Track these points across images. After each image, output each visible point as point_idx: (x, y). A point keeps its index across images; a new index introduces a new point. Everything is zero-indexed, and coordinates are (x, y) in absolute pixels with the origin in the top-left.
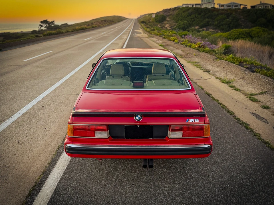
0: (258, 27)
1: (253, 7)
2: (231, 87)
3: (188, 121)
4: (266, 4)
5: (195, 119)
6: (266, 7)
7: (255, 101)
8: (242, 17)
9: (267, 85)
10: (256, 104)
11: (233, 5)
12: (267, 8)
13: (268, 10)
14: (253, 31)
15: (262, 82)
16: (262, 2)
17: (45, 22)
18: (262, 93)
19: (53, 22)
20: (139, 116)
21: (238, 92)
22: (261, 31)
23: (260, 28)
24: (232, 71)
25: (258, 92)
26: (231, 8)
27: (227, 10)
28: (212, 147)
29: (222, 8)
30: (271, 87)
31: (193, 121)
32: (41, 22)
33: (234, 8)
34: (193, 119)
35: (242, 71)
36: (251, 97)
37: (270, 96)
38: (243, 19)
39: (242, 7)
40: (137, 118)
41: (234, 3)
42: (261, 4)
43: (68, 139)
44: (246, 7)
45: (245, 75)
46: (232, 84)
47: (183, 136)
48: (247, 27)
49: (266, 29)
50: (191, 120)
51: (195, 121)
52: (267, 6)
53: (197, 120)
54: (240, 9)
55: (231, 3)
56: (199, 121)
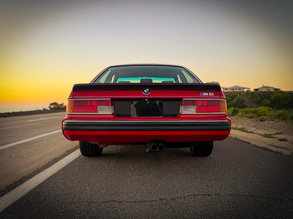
0: (263, 107)
1: (256, 90)
2: (244, 131)
3: (202, 95)
4: (268, 87)
5: (210, 93)
6: (268, 90)
7: (272, 137)
8: (247, 99)
9: (281, 127)
10: (273, 139)
11: (236, 89)
12: (270, 90)
13: (271, 93)
14: (259, 110)
15: (275, 126)
16: (264, 86)
18: (277, 134)
20: (148, 90)
21: (252, 134)
22: (267, 110)
23: (266, 107)
24: (243, 123)
25: (274, 133)
26: (235, 90)
27: (231, 93)
28: (230, 122)
29: (227, 91)
30: (285, 129)
31: (208, 95)
33: (238, 91)
35: (253, 122)
36: (266, 136)
37: (286, 135)
38: (248, 101)
39: (245, 90)
40: (145, 91)
41: (238, 87)
42: (264, 87)
44: (250, 91)
45: (257, 124)
46: (244, 130)
47: (197, 112)
48: (253, 107)
49: (271, 109)
50: (206, 94)
51: (210, 95)
52: (270, 89)
54: (244, 92)
55: (235, 87)
56: (214, 95)
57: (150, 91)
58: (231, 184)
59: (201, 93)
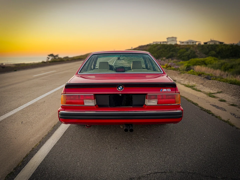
0: (210, 57)
1: (206, 43)
2: (194, 89)
3: (162, 91)
4: (214, 41)
5: (168, 89)
6: (215, 43)
7: (214, 97)
8: (198, 50)
10: (215, 99)
11: (190, 42)
12: (216, 44)
13: (217, 45)
14: (206, 60)
15: (218, 85)
16: (212, 40)
17: (52, 55)
18: (218, 93)
19: (57, 56)
20: (121, 87)
21: (199, 92)
22: (213, 60)
23: (212, 57)
24: (194, 80)
25: (216, 92)
26: (189, 44)
27: (186, 46)
28: (183, 112)
29: (183, 44)
30: (225, 88)
31: (166, 91)
32: (49, 55)
33: (191, 44)
34: (166, 89)
35: (201, 80)
36: (210, 95)
37: (225, 94)
38: (198, 52)
39: (197, 43)
40: (119, 88)
41: (192, 41)
42: (211, 41)
43: (62, 107)
44: (200, 44)
45: (204, 82)
46: (194, 88)
47: (158, 104)
48: (202, 57)
49: (216, 58)
50: (165, 90)
51: (168, 91)
52: (216, 42)
53: (169, 90)
54: (196, 45)
55: (189, 41)
56: (171, 91)
57: (123, 88)
58: (181, 159)
59: (161, 89)
